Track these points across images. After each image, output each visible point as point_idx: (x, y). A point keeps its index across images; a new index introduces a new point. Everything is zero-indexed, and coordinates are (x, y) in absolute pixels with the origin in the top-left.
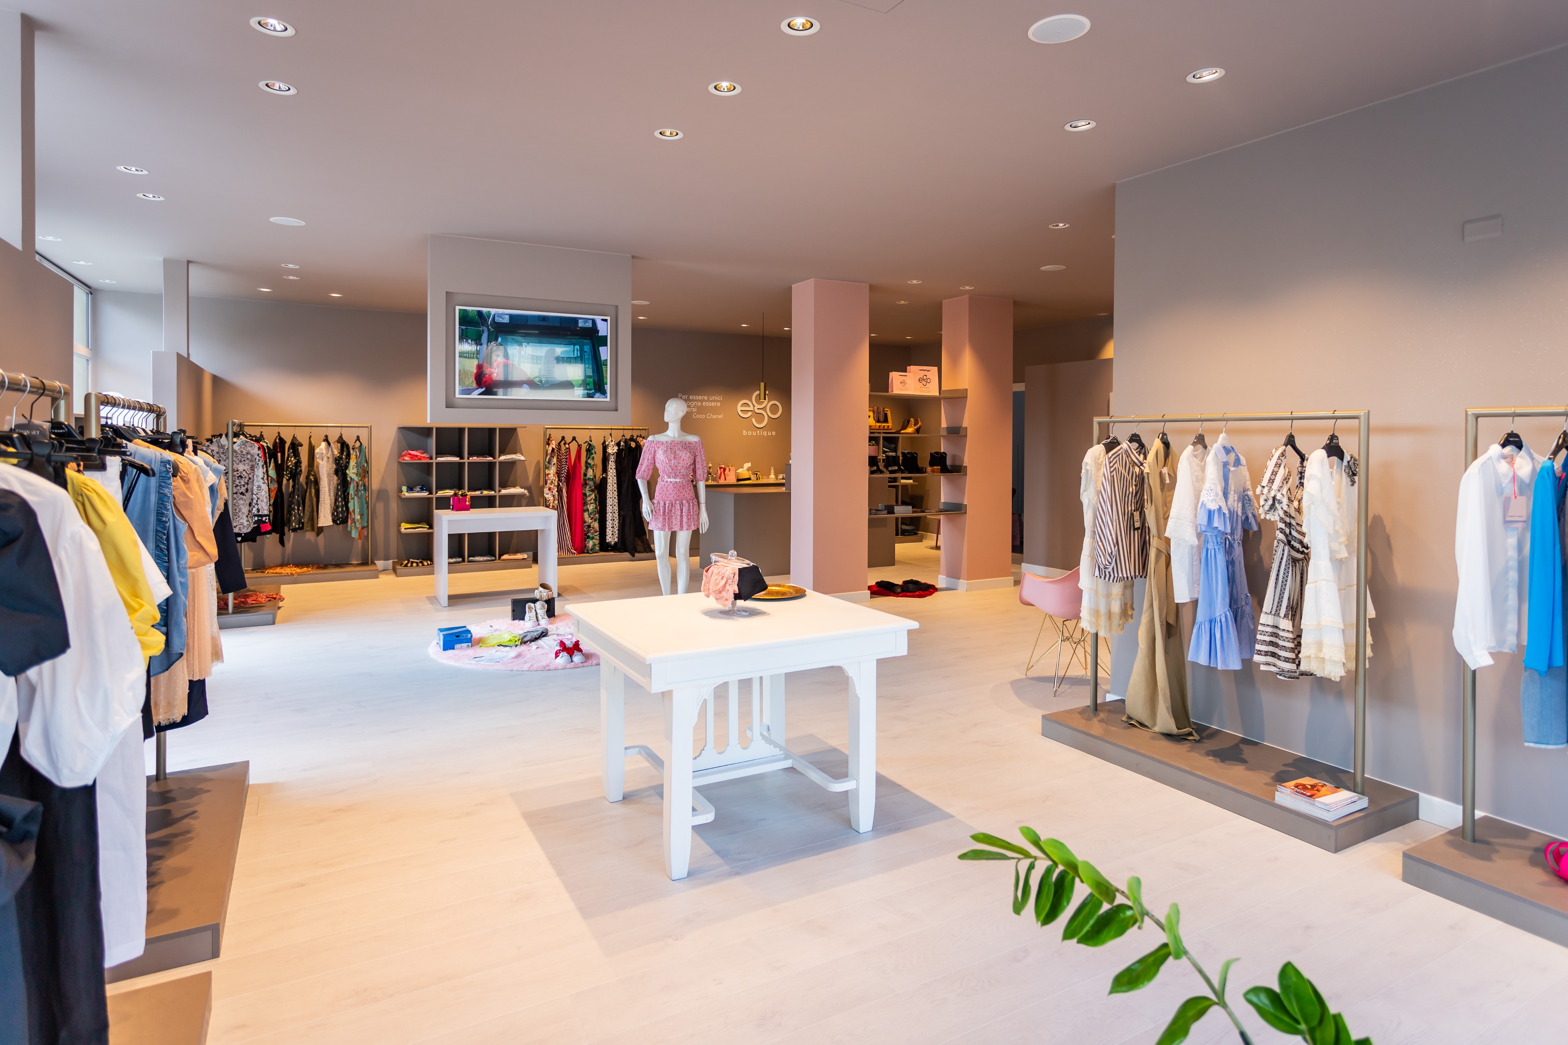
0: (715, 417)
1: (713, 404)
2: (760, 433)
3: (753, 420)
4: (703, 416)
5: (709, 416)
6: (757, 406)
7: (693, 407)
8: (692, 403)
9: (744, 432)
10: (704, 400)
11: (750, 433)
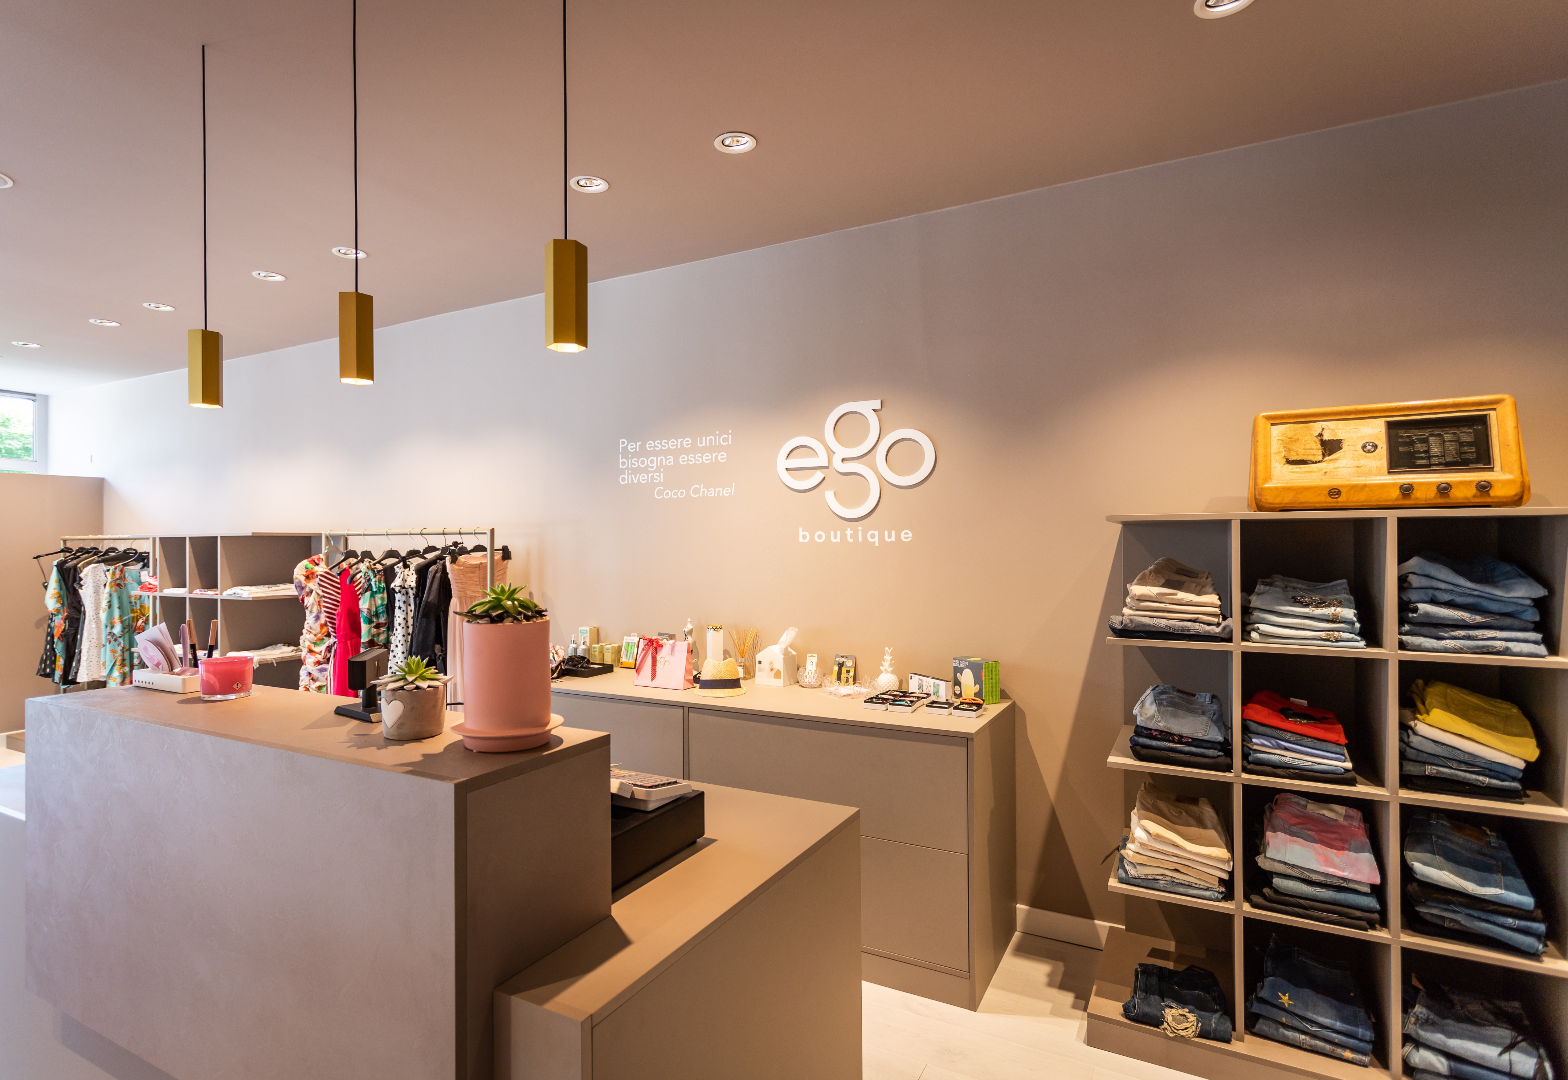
0: (712, 492)
1: (706, 458)
2: (855, 536)
3: (829, 496)
4: (681, 493)
5: (697, 491)
6: (841, 452)
7: (654, 472)
8: (652, 462)
9: (801, 534)
10: (682, 451)
11: (820, 537)
